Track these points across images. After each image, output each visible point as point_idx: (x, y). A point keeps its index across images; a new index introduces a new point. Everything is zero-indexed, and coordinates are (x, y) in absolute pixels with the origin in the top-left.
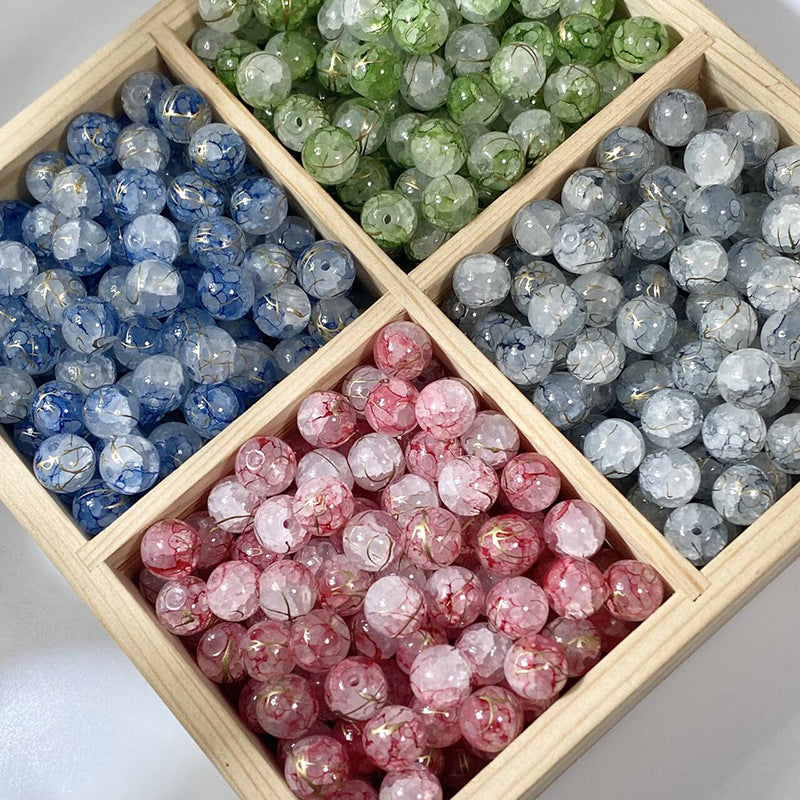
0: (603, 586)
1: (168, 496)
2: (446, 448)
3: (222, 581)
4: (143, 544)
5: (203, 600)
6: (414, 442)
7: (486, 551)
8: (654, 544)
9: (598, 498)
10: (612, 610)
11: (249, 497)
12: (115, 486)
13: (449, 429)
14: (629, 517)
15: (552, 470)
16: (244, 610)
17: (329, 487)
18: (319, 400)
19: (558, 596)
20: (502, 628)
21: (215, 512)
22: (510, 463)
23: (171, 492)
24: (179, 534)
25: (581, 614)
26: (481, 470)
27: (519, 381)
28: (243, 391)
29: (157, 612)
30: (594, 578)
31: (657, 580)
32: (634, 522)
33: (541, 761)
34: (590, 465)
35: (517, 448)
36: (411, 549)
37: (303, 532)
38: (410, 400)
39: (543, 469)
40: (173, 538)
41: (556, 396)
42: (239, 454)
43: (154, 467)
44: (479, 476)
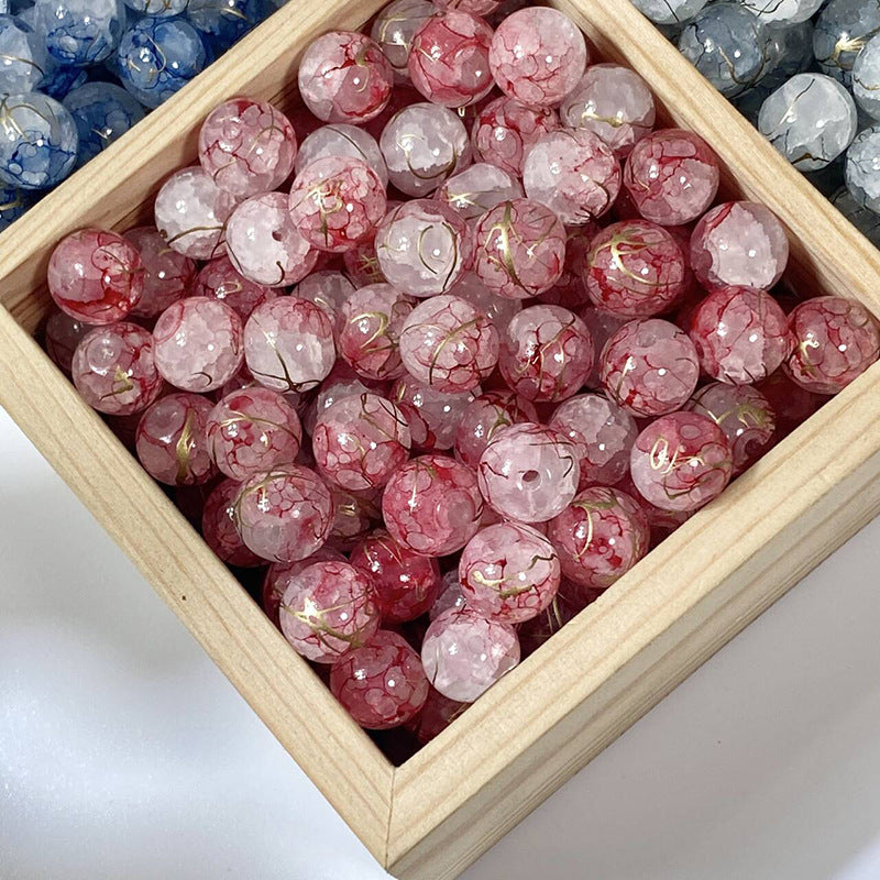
0: (784, 335)
1: (91, 190)
2: (539, 121)
3: (179, 325)
4: (51, 267)
5: (147, 358)
6: (486, 112)
7: (599, 274)
8: (867, 265)
9: (779, 196)
10: (797, 373)
11: (220, 199)
12: (8, 171)
13: (544, 84)
14: (827, 224)
15: (707, 153)
16: (212, 373)
17: (348, 170)
18: (333, 43)
19: (710, 345)
20: (629, 401)
21: (167, 221)
22: (639, 144)
23: (96, 185)
24: (108, 248)
25: (743, 376)
26: (593, 146)
27: (657, 13)
28: (212, 33)
29: (74, 377)
30: (772, 320)
31: (870, 324)
32: (836, 234)
33: (677, 595)
34: (768, 144)
35: (651, 123)
36: (483, 261)
37: (305, 246)
38: (481, 43)
39: (693, 151)
40: (99, 252)
41: (716, 41)
42: (206, 125)
43: (70, 144)
44: (589, 156)
